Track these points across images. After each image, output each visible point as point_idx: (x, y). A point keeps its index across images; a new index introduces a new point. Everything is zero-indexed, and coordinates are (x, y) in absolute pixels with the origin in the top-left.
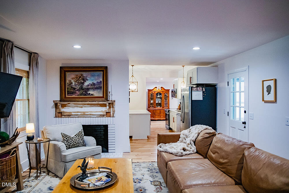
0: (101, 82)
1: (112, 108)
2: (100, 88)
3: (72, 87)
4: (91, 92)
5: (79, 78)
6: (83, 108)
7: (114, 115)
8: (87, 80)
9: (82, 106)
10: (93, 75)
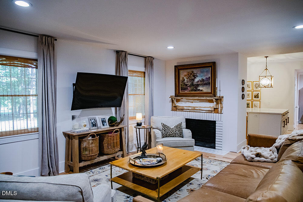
0: (209, 78)
1: (220, 105)
2: (208, 84)
3: (184, 84)
4: (200, 88)
5: (191, 75)
6: (194, 103)
7: (222, 111)
8: (197, 76)
9: (192, 101)
10: (202, 71)
